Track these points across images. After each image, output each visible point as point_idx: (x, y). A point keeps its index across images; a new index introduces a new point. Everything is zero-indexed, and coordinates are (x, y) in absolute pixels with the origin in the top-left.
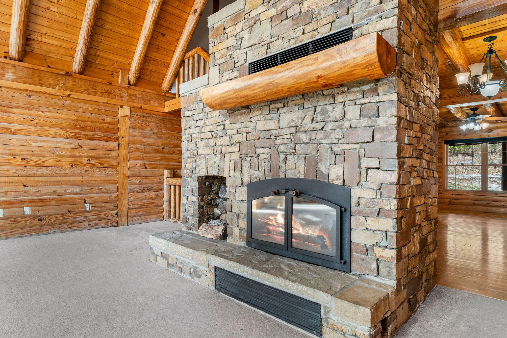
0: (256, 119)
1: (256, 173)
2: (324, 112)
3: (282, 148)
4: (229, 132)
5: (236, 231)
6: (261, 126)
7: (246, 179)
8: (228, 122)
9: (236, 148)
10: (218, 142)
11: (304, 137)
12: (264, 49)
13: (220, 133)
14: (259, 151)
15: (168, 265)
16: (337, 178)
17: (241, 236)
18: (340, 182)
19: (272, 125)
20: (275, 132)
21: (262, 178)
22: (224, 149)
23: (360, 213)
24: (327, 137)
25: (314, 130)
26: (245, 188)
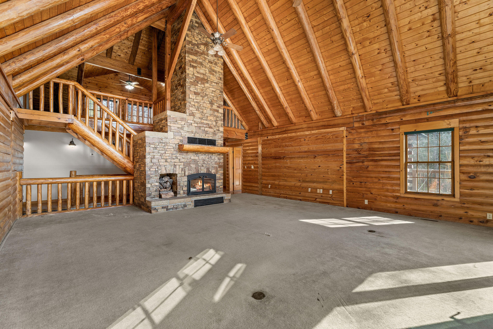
0: (191, 155)
1: (191, 172)
2: (211, 157)
3: (200, 165)
4: (179, 158)
5: (182, 192)
6: (192, 158)
7: (187, 174)
8: (178, 154)
9: (183, 164)
10: (173, 161)
11: (206, 162)
12: (193, 135)
13: (174, 158)
14: (191, 165)
15: (167, 210)
16: (214, 172)
17: (184, 193)
18: (214, 173)
19: (197, 158)
20: (198, 160)
21: (193, 173)
22: (175, 164)
23: (217, 179)
24: (211, 163)
25: (208, 161)
26: (186, 177)
